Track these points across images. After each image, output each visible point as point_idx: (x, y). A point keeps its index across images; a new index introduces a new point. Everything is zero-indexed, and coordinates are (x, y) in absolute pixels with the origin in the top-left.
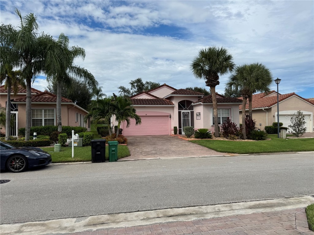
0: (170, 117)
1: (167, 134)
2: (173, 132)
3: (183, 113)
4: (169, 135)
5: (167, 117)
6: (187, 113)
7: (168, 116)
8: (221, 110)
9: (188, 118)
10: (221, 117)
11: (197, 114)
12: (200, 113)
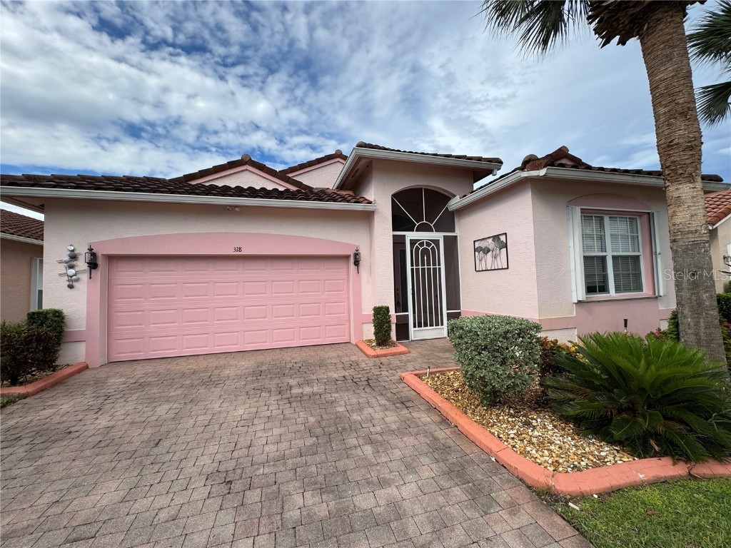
0: (357, 263)
1: (345, 339)
3: (413, 242)
4: (353, 342)
5: (341, 264)
6: (428, 244)
7: (347, 257)
8: (606, 219)
9: (434, 264)
10: (609, 255)
11: (477, 245)
12: (503, 238)
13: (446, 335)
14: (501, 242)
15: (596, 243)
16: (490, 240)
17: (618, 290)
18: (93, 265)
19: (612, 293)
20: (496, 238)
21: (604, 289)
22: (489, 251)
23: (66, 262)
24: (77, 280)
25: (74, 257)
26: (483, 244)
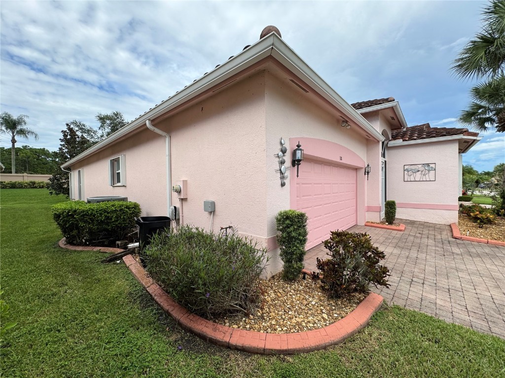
7: (357, 169)
12: (432, 165)
14: (430, 167)
16: (420, 166)
20: (426, 165)
22: (418, 171)
23: (280, 157)
24: (287, 178)
25: (284, 152)
26: (413, 167)
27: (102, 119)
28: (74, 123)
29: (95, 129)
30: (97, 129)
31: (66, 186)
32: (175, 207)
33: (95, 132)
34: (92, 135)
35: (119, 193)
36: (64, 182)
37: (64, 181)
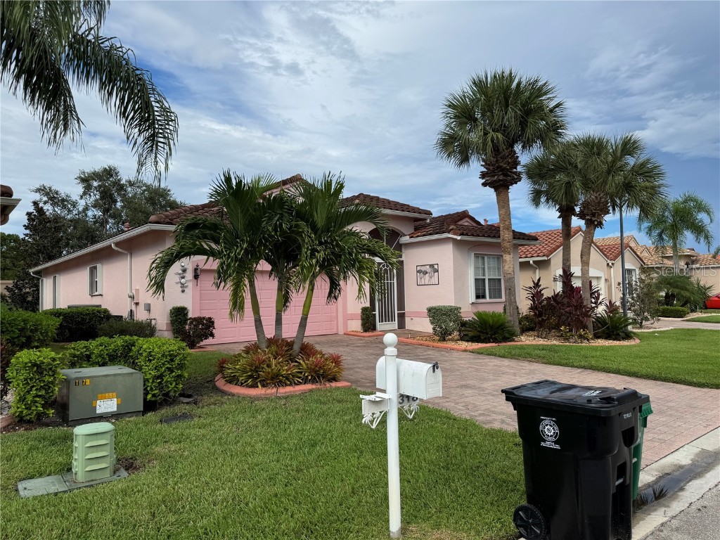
1: (334, 331)
2: (356, 325)
4: (341, 333)
8: (486, 258)
9: (391, 280)
10: (487, 278)
11: (419, 268)
12: (436, 267)
13: (397, 327)
14: (434, 269)
15: (481, 271)
16: (428, 267)
17: (490, 297)
18: (196, 277)
19: (488, 299)
20: (432, 266)
21: (484, 297)
22: (427, 273)
23: (180, 274)
24: (187, 287)
25: (184, 271)
26: (423, 269)
27: (86, 180)
28: (40, 189)
29: (75, 197)
30: (78, 198)
31: (30, 299)
32: (131, 310)
33: (74, 204)
34: (69, 209)
35: (95, 301)
36: (28, 292)
37: (28, 290)
